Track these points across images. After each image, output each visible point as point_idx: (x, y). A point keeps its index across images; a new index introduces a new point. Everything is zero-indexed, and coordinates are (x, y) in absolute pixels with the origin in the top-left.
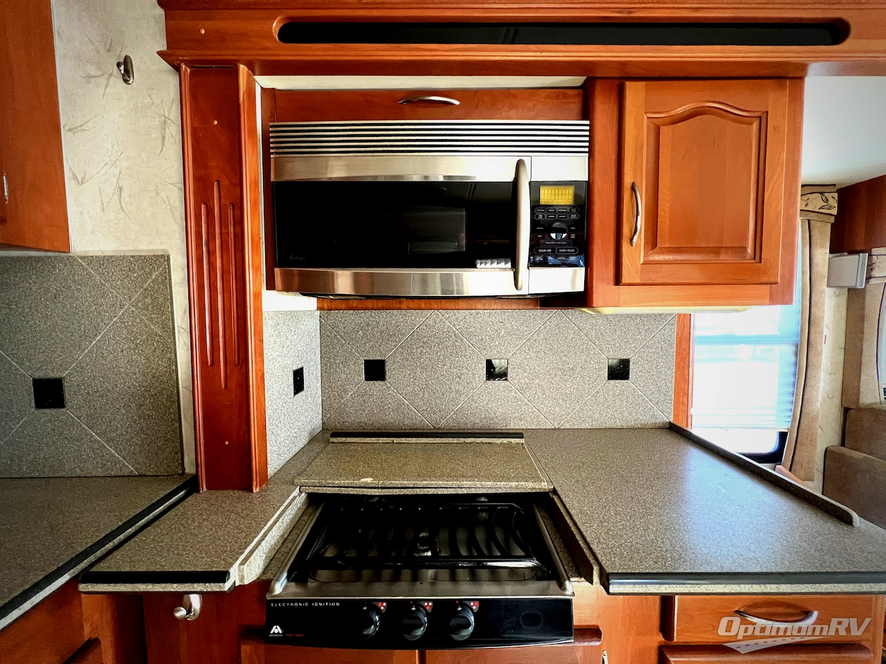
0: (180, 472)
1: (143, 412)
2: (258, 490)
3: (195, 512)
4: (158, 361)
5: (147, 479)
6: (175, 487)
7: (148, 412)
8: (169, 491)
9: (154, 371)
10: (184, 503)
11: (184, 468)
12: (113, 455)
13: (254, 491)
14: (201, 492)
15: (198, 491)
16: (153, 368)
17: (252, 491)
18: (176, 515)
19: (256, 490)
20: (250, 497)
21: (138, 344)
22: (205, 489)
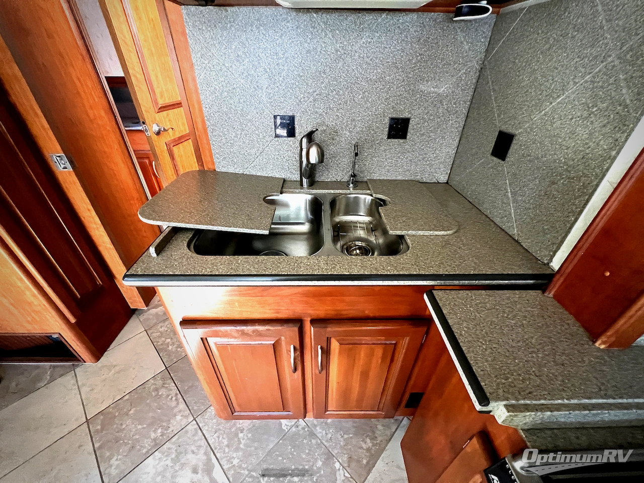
0: (546, 262)
1: (551, 191)
2: (603, 347)
3: (523, 310)
4: (600, 140)
5: (519, 248)
6: (530, 272)
7: (555, 193)
8: (522, 273)
9: (587, 151)
10: (524, 293)
11: (551, 260)
12: (510, 214)
13: (597, 344)
14: (546, 294)
15: (544, 292)
16: (589, 147)
17: (594, 342)
18: (508, 298)
19: (600, 345)
20: (587, 346)
21: (593, 113)
22: (551, 295)
